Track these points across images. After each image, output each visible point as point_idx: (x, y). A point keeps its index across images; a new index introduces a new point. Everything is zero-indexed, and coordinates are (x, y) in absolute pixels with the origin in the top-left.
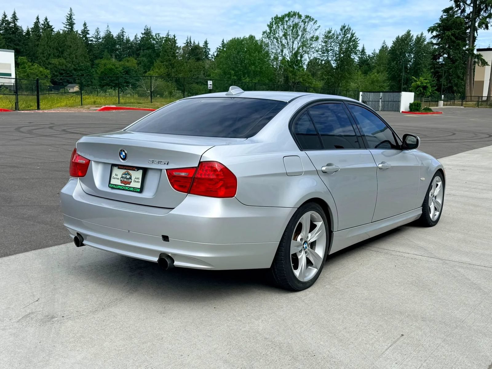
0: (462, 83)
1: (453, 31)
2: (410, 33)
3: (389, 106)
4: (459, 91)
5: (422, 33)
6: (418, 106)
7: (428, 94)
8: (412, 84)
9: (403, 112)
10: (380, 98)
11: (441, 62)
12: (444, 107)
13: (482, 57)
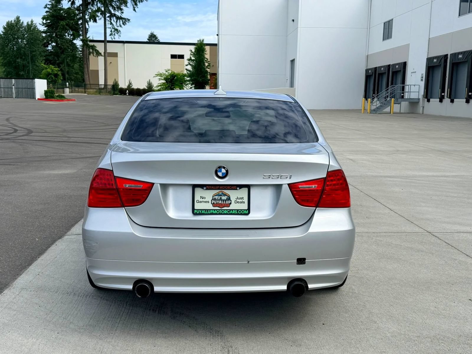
0: (72, 71)
1: (67, 21)
2: (20, 19)
3: (24, 93)
4: (71, 78)
5: (32, 20)
6: (52, 94)
7: (59, 81)
8: (43, 71)
9: (38, 99)
10: (13, 84)
11: (50, 50)
12: (70, 94)
13: (96, 48)
